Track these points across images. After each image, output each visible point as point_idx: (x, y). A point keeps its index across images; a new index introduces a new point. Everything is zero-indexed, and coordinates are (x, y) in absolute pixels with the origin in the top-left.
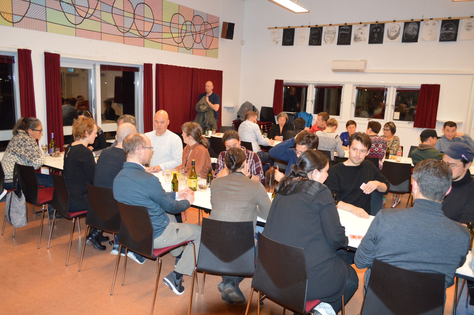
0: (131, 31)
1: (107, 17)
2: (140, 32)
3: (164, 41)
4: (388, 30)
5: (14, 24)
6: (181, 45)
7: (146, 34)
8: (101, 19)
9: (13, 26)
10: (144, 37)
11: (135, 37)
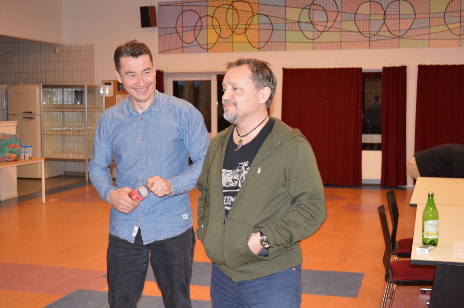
0: (380, 33)
1: (350, 26)
2: (394, 33)
3: (433, 36)
5: (260, 49)
7: (401, 33)
8: (341, 29)
9: (259, 51)
10: (399, 36)
11: (386, 39)
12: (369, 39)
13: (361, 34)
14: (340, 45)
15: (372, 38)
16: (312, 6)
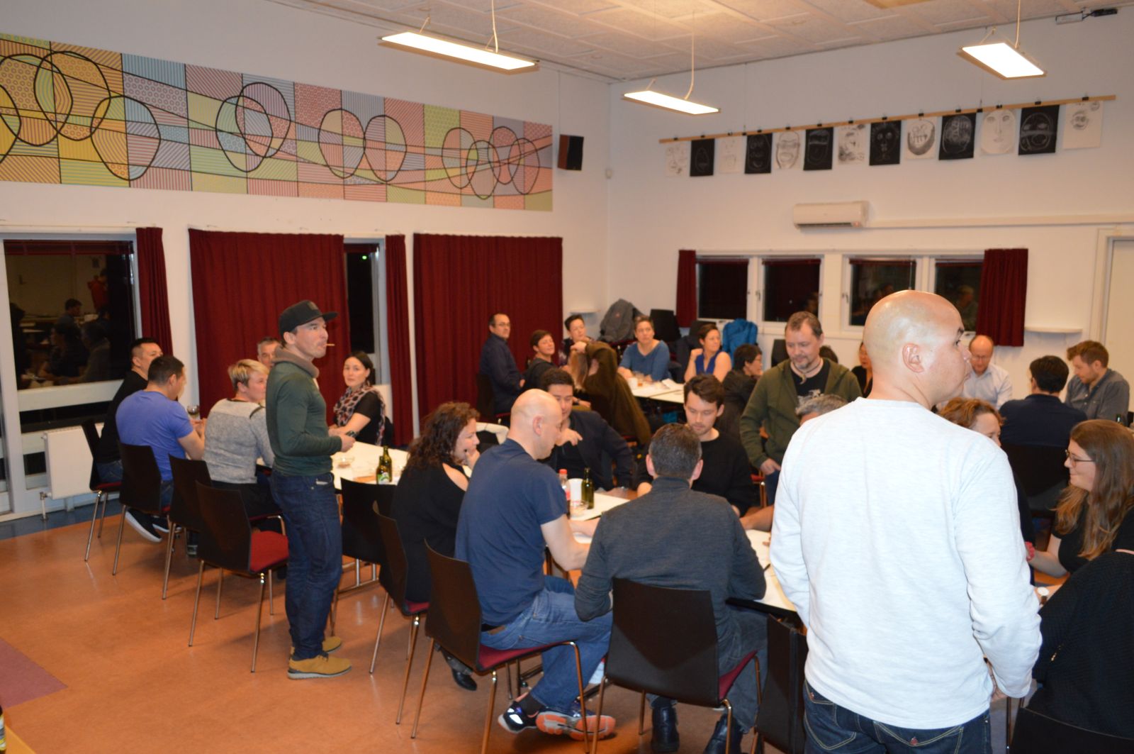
0: (358, 172)
1: (309, 151)
2: (378, 174)
3: (430, 186)
4: (909, 135)
5: (132, 182)
6: (468, 190)
7: (390, 175)
8: (297, 156)
9: (130, 186)
10: (386, 181)
11: (368, 184)
12: (342, 180)
13: (330, 169)
14: (297, 187)
15: (348, 179)
16: (241, 98)
